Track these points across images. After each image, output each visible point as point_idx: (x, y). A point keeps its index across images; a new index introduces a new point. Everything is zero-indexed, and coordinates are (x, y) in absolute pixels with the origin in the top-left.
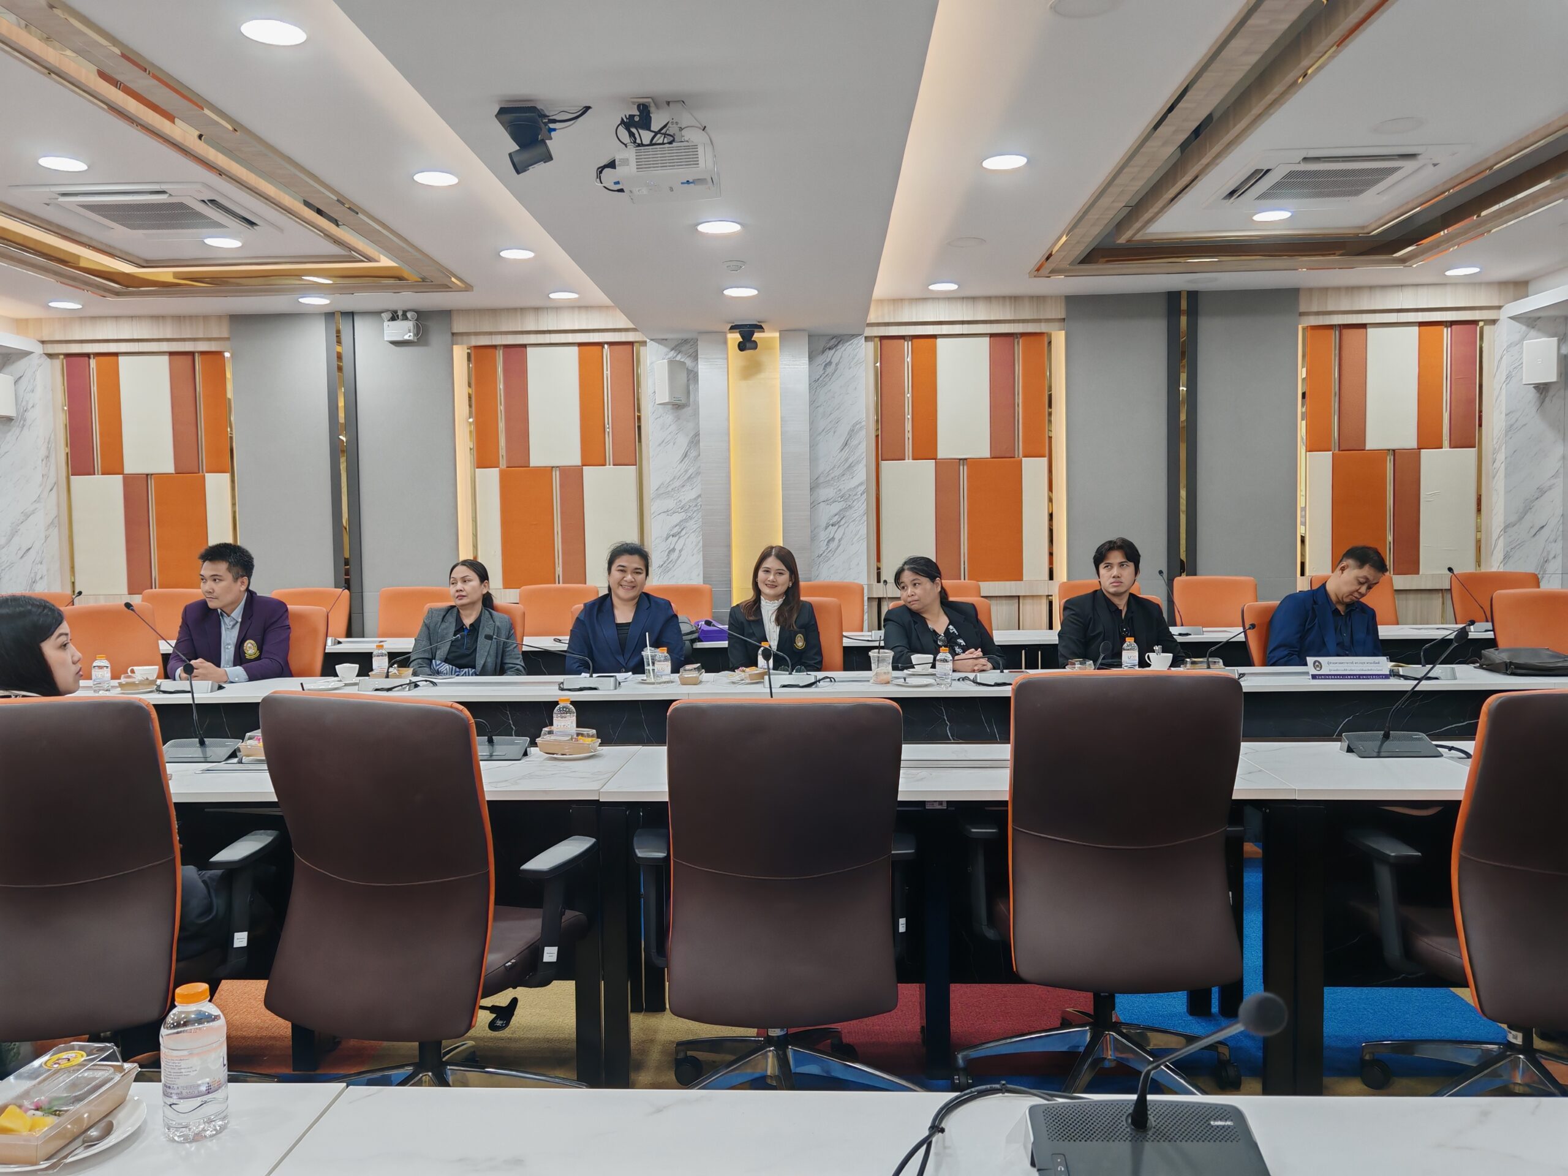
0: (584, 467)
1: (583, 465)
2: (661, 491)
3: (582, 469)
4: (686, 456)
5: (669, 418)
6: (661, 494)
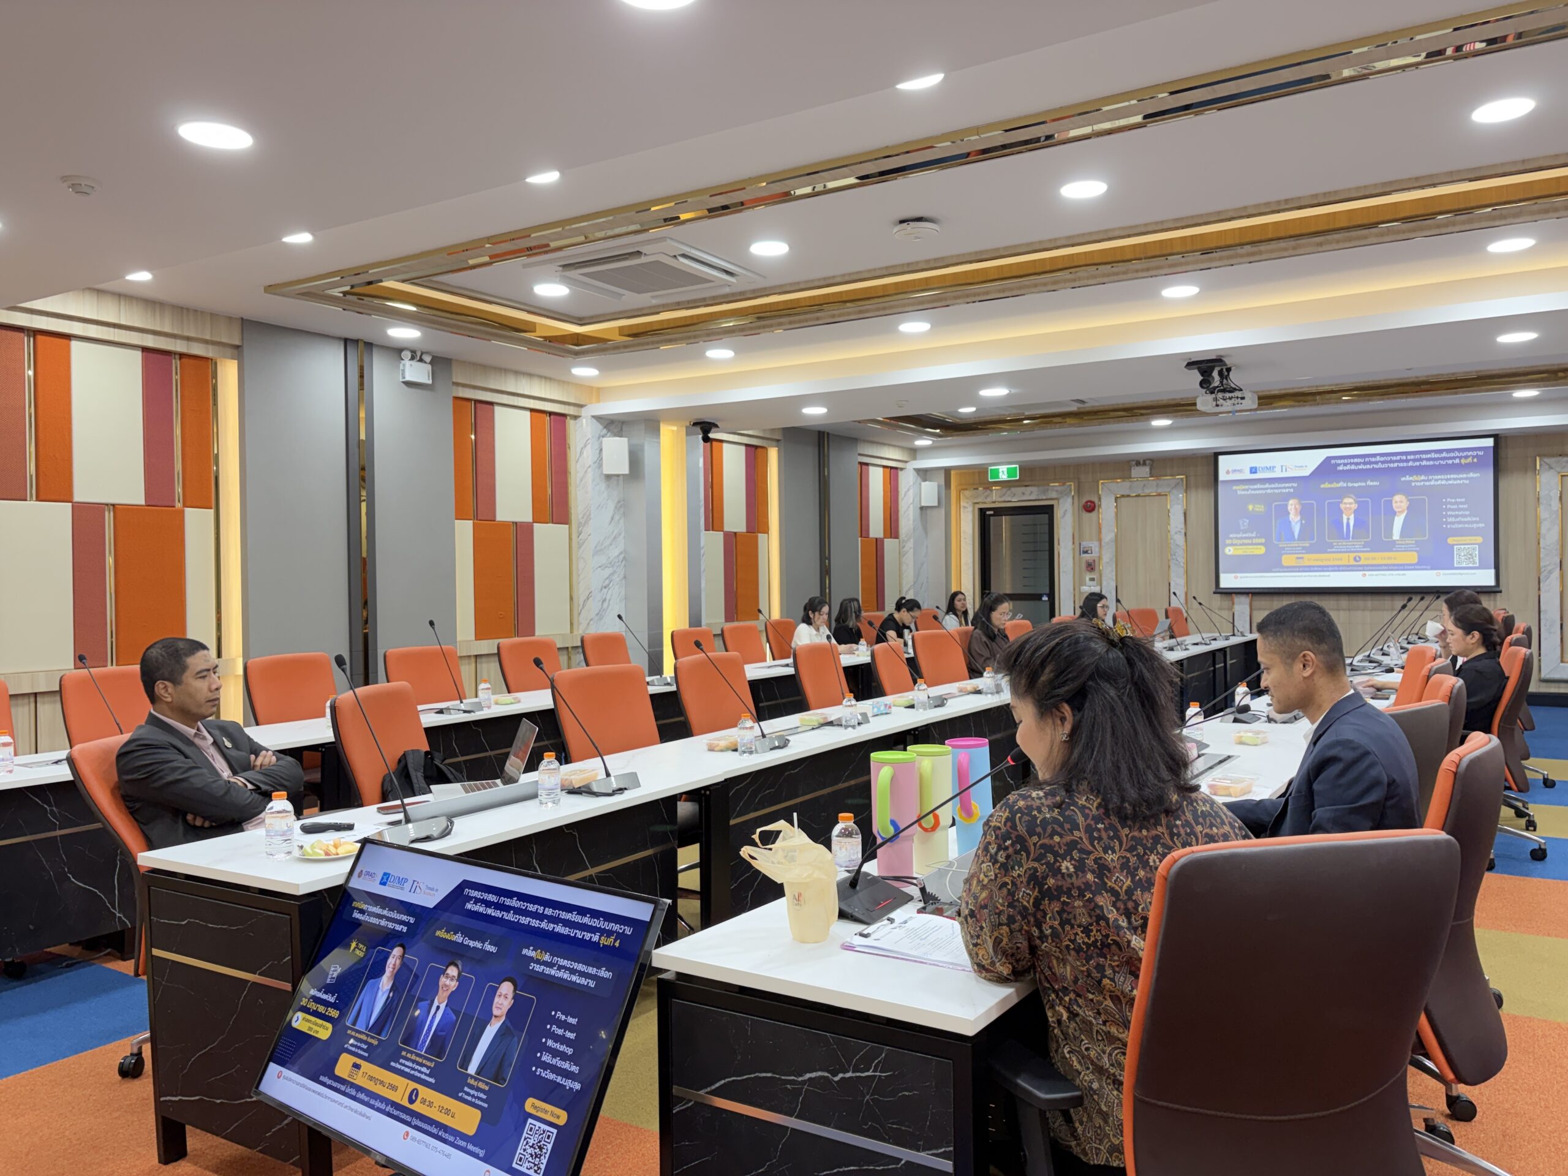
0: (534, 524)
2: (599, 548)
3: (532, 526)
4: (612, 519)
5: (603, 486)
6: (598, 551)
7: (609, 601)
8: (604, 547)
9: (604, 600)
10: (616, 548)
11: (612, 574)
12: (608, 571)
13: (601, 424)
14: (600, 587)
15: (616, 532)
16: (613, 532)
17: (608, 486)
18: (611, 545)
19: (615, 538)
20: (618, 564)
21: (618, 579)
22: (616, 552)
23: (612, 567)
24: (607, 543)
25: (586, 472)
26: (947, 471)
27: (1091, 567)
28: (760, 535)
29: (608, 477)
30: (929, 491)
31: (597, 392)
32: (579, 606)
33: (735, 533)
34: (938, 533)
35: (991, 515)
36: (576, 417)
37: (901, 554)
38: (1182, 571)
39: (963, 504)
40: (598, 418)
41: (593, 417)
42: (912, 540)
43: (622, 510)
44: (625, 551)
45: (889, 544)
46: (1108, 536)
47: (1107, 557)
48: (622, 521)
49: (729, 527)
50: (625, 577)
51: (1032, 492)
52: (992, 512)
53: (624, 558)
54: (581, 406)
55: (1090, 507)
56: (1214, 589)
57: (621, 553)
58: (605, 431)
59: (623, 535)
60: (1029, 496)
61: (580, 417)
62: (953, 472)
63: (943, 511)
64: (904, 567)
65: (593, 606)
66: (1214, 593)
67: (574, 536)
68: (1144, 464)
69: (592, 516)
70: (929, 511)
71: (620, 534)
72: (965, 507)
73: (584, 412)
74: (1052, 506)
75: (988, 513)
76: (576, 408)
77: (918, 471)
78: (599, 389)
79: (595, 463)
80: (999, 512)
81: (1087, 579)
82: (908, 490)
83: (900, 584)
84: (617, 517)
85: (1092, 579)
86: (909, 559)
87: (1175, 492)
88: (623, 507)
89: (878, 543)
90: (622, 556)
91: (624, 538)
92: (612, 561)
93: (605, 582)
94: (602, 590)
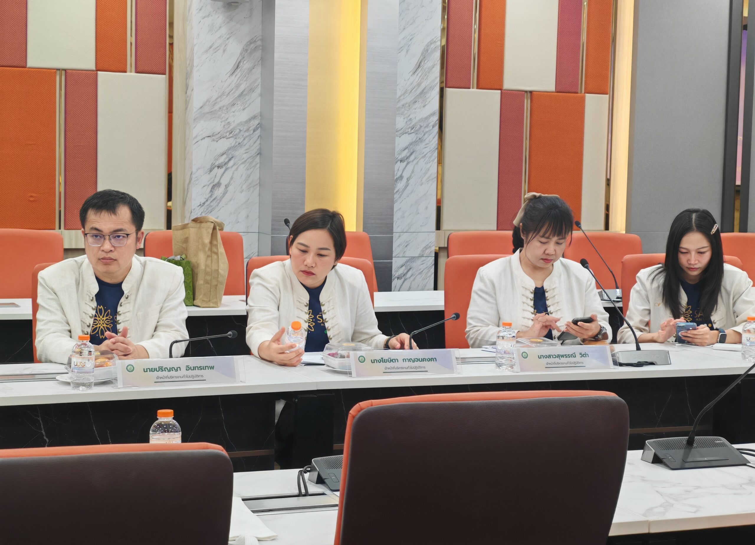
0: (99, 72)
1: (97, 71)
2: (206, 109)
3: (97, 74)
7: (227, 186)
8: (217, 107)
9: (218, 184)
10: (244, 110)
12: (225, 144)
14: (209, 166)
15: (242, 88)
16: (237, 86)
17: (230, 19)
18: (234, 105)
19: (241, 95)
20: (247, 134)
21: (245, 156)
22: (244, 116)
23: (235, 137)
24: (226, 101)
28: (588, 96)
33: (530, 93)
43: (258, 54)
44: (261, 115)
49: (514, 83)
50: (260, 154)
53: (260, 126)
57: (254, 118)
59: (258, 91)
71: (252, 90)
84: (246, 65)
90: (256, 122)
91: (261, 95)
92: (234, 128)
93: (216, 160)
94: (211, 171)
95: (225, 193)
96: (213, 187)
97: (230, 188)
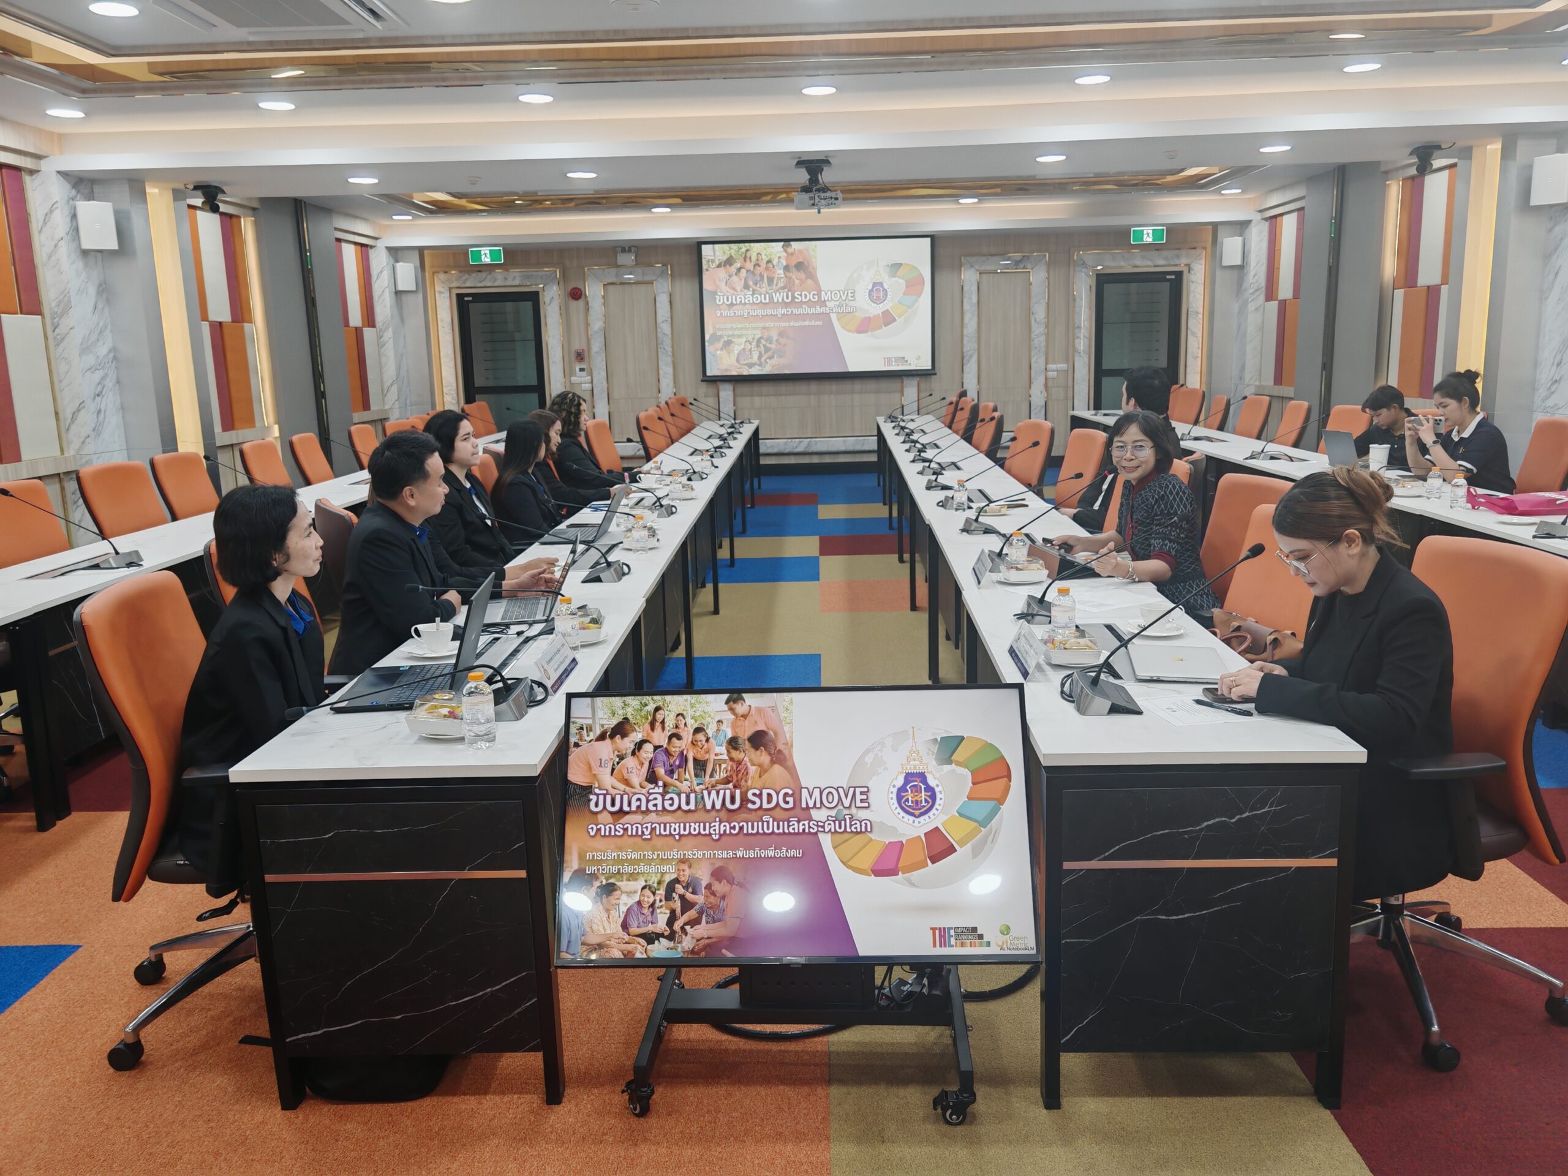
4: (95, 307)
5: (80, 264)
6: (85, 350)
7: (105, 411)
8: (90, 343)
9: (99, 412)
10: (104, 344)
11: (103, 378)
12: (98, 375)
13: (69, 182)
14: (92, 396)
15: (101, 324)
16: (98, 324)
17: (86, 265)
18: (98, 340)
19: (101, 332)
20: (108, 366)
21: (111, 384)
22: (104, 350)
23: (103, 368)
24: (94, 337)
25: (56, 246)
26: (421, 250)
27: (580, 357)
28: (245, 324)
29: (85, 253)
30: (406, 274)
31: (62, 140)
32: (65, 419)
33: (220, 323)
34: (415, 321)
35: (469, 302)
36: (32, 172)
37: (380, 345)
38: (669, 360)
39: (437, 288)
40: (64, 174)
41: (58, 172)
42: (390, 329)
43: (104, 296)
44: (114, 349)
45: (368, 333)
46: (597, 324)
47: (597, 346)
48: (106, 310)
49: (214, 316)
50: (118, 382)
51: (515, 277)
52: (470, 299)
53: (115, 358)
54: (38, 157)
55: (576, 294)
56: (700, 377)
57: (110, 351)
58: (74, 192)
59: (109, 327)
60: (512, 280)
61: (38, 171)
62: (426, 252)
63: (420, 296)
64: (384, 360)
65: (87, 420)
66: (702, 381)
67: (49, 329)
68: (630, 251)
69: (73, 303)
70: (404, 297)
71: (106, 327)
72: (440, 292)
73: (44, 165)
74: (537, 293)
75: (466, 299)
76: (34, 160)
77: (390, 249)
78: (61, 136)
79: (68, 233)
80: (479, 298)
81: (578, 369)
82: (381, 272)
83: (382, 380)
84: (100, 306)
85: (582, 370)
86: (389, 350)
87: (660, 280)
88: (106, 291)
89: (358, 332)
90: (112, 355)
91: (111, 331)
92: (101, 361)
93: (96, 389)
94: (94, 399)
95: (105, 418)
96: (98, 413)
97: (107, 414)
